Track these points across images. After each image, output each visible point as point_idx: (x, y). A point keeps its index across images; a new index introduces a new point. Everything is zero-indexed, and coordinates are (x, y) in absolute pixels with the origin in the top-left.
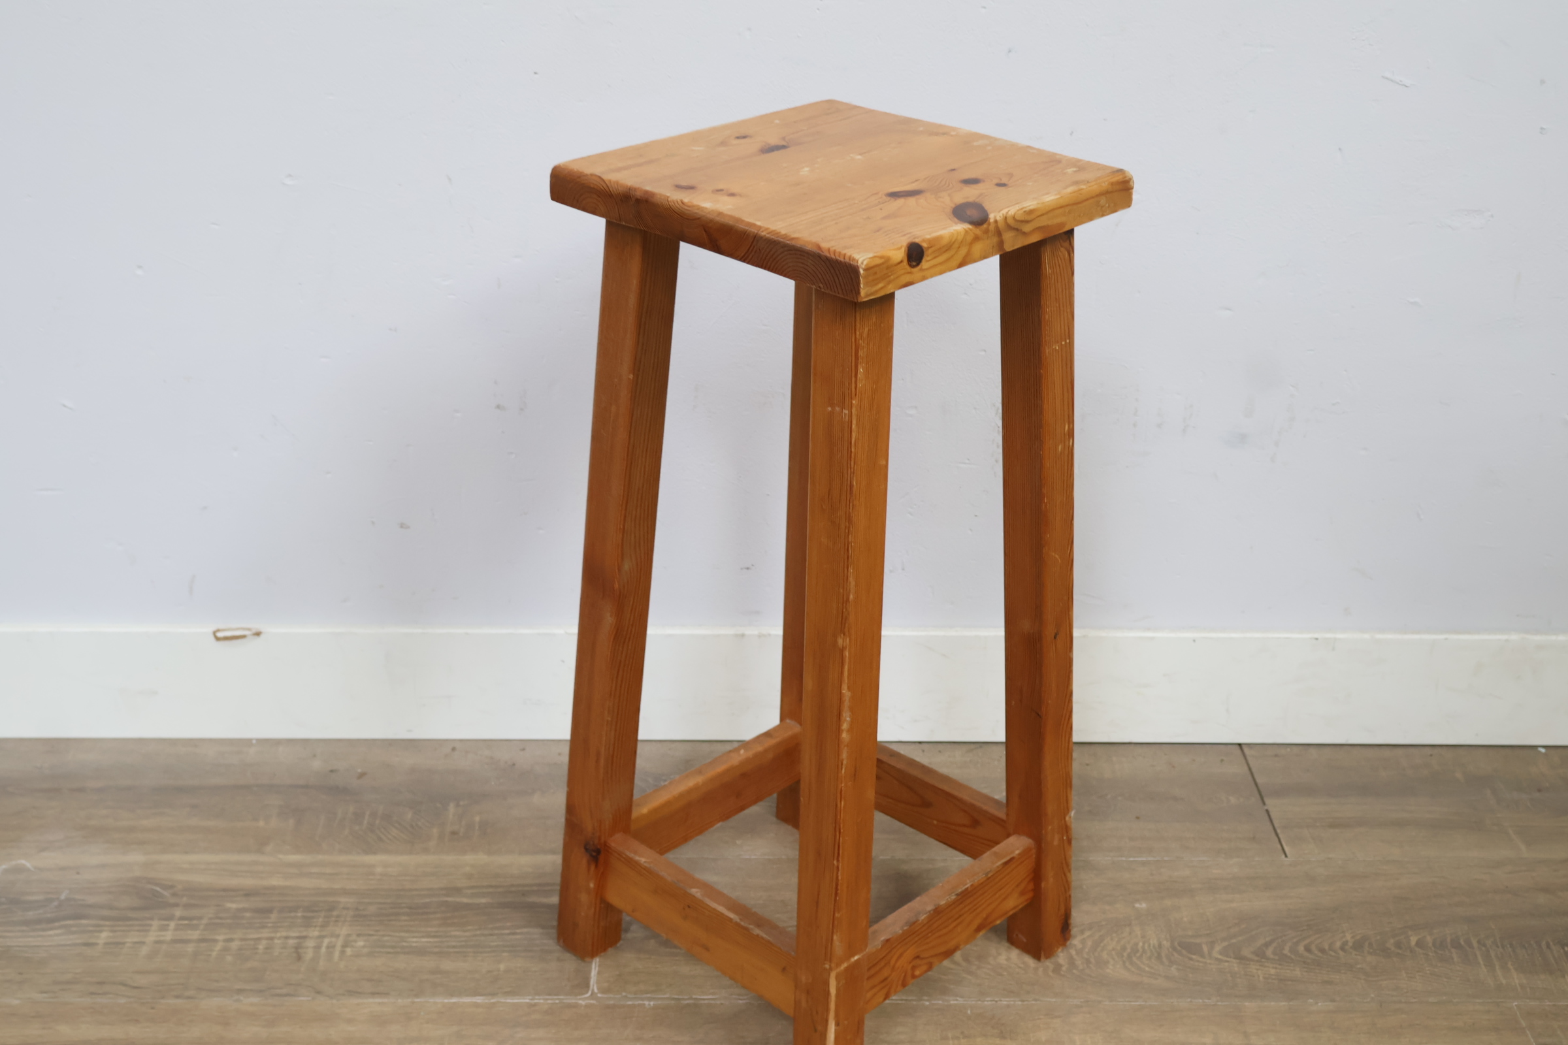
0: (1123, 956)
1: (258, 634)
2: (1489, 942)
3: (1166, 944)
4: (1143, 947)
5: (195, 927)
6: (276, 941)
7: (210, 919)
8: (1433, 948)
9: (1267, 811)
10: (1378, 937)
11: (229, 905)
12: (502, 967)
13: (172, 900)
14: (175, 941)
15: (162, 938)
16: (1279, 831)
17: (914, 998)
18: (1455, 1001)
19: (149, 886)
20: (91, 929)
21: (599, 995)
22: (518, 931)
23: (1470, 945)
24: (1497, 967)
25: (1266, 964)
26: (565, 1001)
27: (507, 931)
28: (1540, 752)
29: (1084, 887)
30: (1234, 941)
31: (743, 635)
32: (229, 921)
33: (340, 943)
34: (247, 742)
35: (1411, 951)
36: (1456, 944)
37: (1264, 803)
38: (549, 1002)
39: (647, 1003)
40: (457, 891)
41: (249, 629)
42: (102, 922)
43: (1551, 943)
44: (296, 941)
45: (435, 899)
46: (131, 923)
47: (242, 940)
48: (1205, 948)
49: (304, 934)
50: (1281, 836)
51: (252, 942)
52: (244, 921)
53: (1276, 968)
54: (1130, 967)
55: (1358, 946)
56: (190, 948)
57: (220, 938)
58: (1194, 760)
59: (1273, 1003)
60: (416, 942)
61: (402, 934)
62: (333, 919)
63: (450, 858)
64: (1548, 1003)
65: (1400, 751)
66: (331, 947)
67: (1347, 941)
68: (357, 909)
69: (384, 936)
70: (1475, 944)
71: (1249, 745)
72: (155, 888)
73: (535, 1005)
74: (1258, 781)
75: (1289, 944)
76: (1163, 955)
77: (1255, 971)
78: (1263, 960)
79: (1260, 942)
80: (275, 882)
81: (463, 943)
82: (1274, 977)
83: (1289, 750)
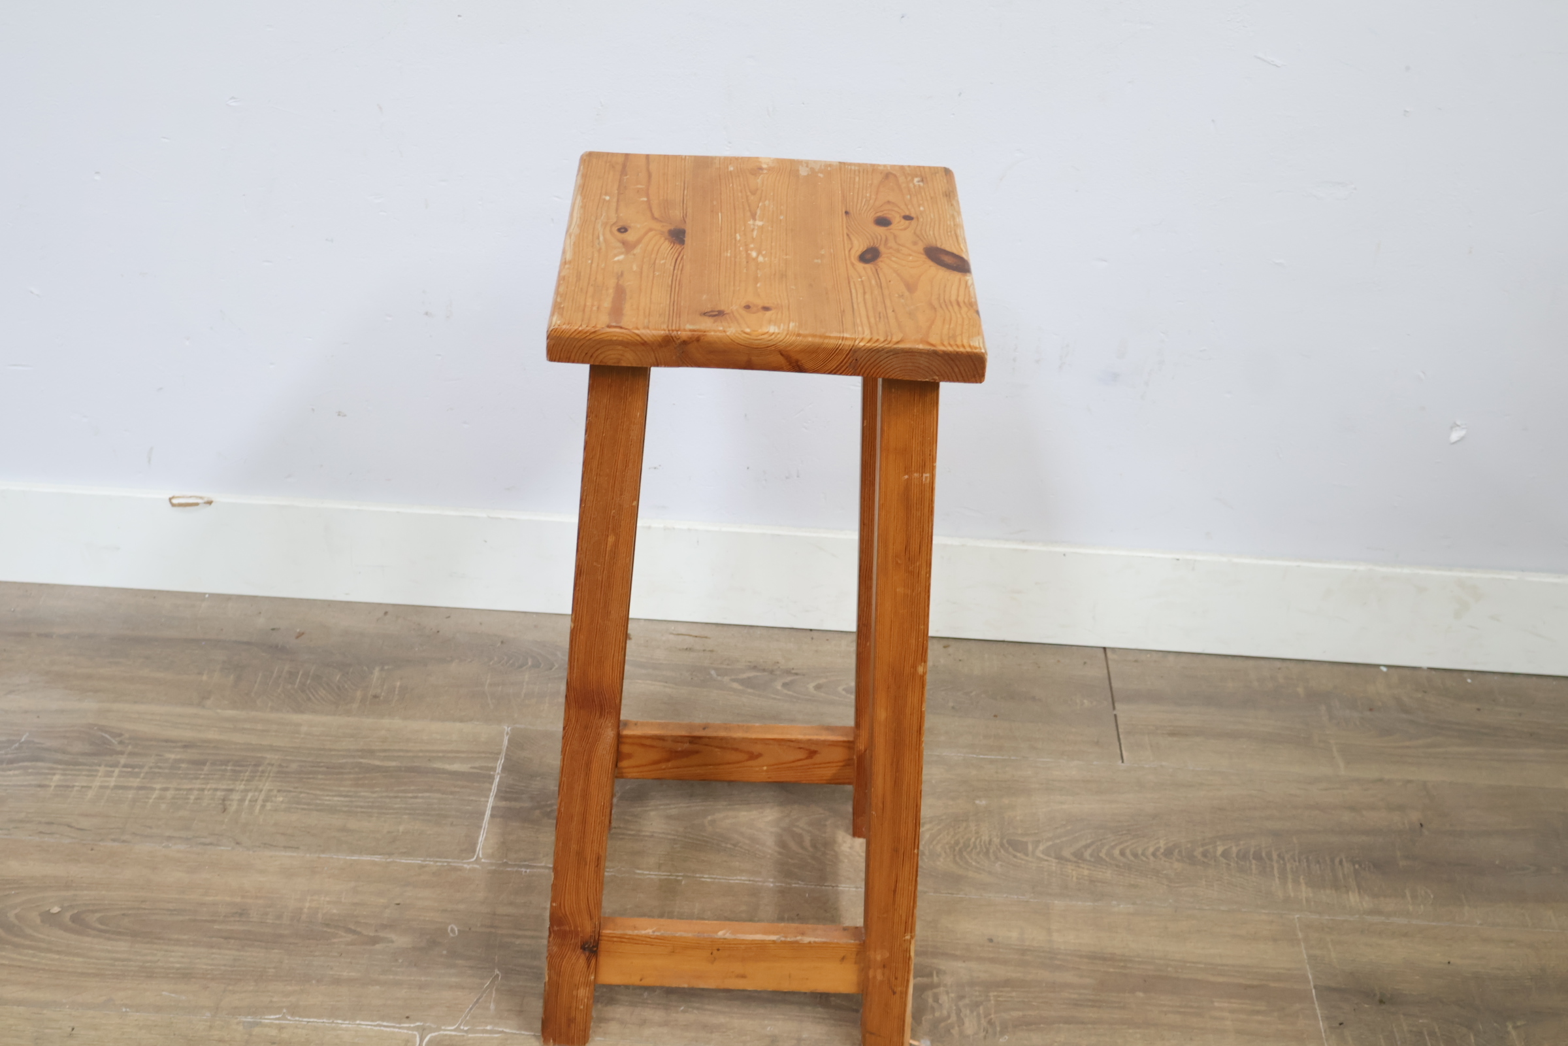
0: (954, 850)
1: (210, 503)
2: (1287, 857)
3: (996, 841)
4: (975, 843)
5: (136, 775)
6: (206, 792)
7: (151, 768)
8: (1236, 859)
9: (1115, 716)
10: (1189, 846)
11: (168, 755)
12: (401, 828)
13: (119, 748)
14: (117, 787)
15: (106, 784)
16: (1121, 737)
17: (760, 879)
18: (1243, 910)
19: (100, 733)
20: (47, 771)
21: (483, 860)
22: (420, 795)
23: (1270, 859)
24: (1290, 880)
25: (1082, 865)
26: (451, 864)
27: (410, 795)
28: (1381, 671)
29: (933, 781)
30: (1058, 841)
31: (649, 528)
32: (167, 771)
33: (262, 796)
34: (200, 596)
35: (1215, 861)
36: (1258, 857)
37: (1114, 708)
38: (439, 864)
39: (523, 870)
40: (371, 753)
41: (201, 498)
42: (55, 766)
43: (1344, 860)
44: (223, 793)
45: (350, 760)
46: (81, 767)
47: (177, 789)
48: (1030, 848)
49: (231, 787)
50: (1122, 741)
51: (185, 792)
52: (180, 772)
53: (1088, 869)
54: (959, 860)
55: (1168, 853)
56: (130, 794)
57: (158, 786)
58: (1059, 661)
59: (1080, 903)
60: (329, 800)
61: (318, 792)
62: (259, 774)
63: (368, 721)
64: (1327, 917)
65: (1251, 663)
66: (254, 801)
67: (1160, 847)
68: (280, 766)
69: (301, 793)
70: (1275, 857)
71: (1113, 649)
72: (104, 734)
73: (425, 866)
74: (1113, 685)
75: (1106, 847)
76: (991, 851)
77: (1070, 871)
78: (1080, 861)
79: (1083, 843)
80: (212, 735)
81: (370, 804)
82: (1086, 878)
83: (1149, 656)
